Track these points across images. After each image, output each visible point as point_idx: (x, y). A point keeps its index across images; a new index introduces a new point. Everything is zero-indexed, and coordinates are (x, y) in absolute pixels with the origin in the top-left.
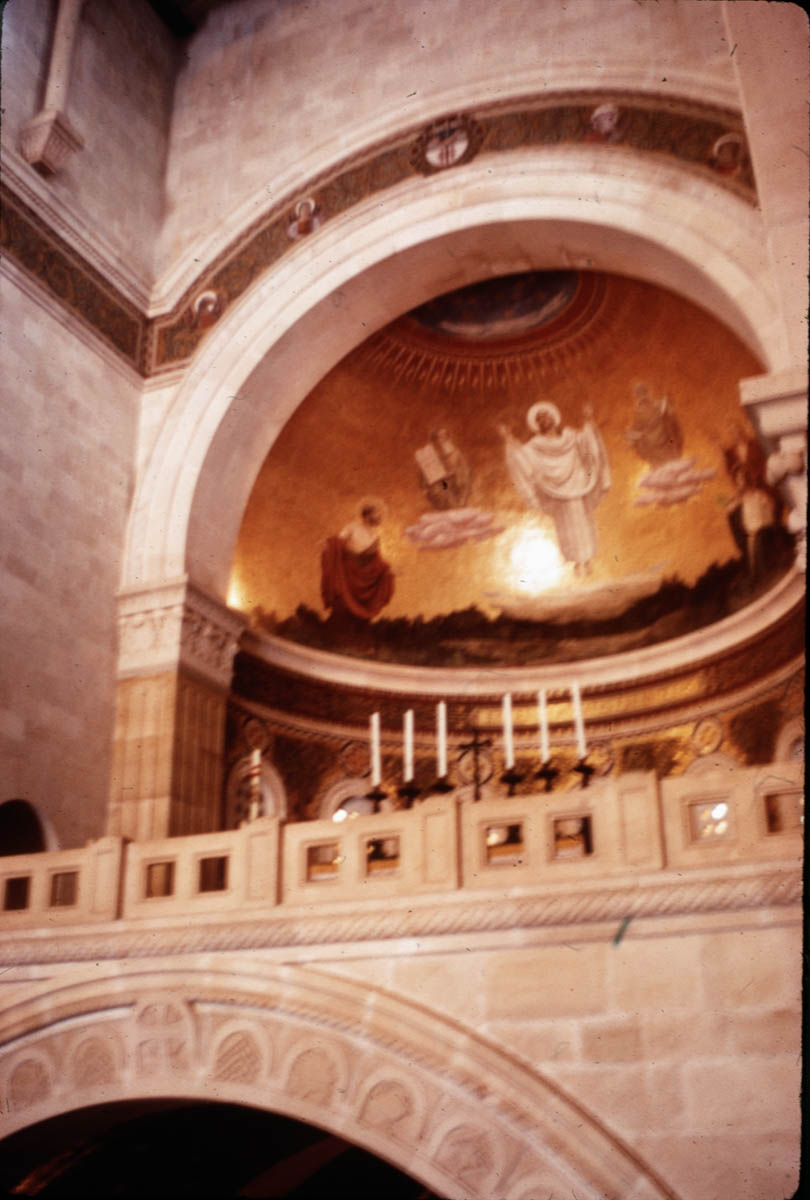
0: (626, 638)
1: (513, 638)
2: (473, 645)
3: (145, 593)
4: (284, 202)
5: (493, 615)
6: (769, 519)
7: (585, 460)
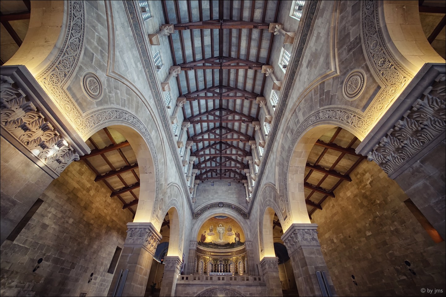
0: (224, 247)
1: (214, 246)
2: (211, 246)
3: (193, 241)
4: (207, 205)
5: (213, 243)
6: (239, 240)
7: (223, 230)
